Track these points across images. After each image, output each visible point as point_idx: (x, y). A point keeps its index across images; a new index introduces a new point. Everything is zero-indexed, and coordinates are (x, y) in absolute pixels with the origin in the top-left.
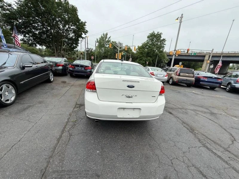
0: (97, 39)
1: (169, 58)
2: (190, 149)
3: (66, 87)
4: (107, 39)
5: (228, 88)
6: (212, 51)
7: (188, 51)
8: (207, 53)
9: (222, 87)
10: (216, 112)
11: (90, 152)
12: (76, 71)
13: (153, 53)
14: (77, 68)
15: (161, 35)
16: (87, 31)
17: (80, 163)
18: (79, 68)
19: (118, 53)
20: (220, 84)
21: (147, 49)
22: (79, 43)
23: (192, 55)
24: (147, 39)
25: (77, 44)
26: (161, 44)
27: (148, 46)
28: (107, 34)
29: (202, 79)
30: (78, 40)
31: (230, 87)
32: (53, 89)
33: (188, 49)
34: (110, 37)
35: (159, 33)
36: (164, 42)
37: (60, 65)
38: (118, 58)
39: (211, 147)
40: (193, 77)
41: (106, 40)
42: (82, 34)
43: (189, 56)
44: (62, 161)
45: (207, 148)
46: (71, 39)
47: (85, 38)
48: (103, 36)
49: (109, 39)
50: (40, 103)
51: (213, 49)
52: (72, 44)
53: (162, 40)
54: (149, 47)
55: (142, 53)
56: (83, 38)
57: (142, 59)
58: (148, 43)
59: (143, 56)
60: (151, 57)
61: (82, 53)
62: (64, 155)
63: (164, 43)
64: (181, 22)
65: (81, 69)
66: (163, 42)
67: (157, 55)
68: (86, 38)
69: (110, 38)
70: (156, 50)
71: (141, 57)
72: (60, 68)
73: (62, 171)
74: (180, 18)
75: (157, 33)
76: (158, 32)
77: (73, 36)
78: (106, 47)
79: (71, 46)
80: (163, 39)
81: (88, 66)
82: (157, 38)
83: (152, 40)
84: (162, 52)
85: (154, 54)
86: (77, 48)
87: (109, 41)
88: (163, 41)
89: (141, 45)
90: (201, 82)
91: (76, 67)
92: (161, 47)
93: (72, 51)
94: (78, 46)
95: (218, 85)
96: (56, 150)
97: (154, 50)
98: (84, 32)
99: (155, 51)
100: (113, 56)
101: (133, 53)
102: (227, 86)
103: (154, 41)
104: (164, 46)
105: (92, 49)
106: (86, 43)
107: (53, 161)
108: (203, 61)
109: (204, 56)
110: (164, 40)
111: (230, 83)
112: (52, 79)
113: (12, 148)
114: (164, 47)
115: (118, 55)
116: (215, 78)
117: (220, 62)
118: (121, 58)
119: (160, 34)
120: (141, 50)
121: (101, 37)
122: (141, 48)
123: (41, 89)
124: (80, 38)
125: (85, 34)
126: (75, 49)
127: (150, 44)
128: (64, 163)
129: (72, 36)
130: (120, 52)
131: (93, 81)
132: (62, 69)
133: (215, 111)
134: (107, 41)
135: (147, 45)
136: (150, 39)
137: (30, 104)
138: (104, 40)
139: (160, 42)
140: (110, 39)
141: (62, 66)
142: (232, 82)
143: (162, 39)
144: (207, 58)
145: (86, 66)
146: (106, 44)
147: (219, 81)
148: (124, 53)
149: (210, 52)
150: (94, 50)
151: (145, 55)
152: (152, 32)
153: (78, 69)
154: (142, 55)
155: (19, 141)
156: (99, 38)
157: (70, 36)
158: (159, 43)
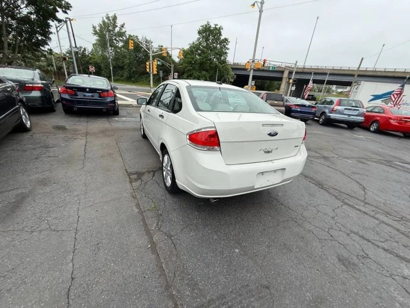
0: (94, 28)
1: (235, 74)
2: (335, 212)
3: (75, 139)
4: (117, 29)
5: (321, 120)
6: (296, 64)
7: (264, 63)
8: (287, 67)
9: (315, 118)
10: (327, 156)
11: (225, 255)
12: (79, 102)
13: (210, 64)
14: (80, 95)
15: (221, 30)
16: (67, 3)
17: (227, 279)
18: (86, 94)
19: (151, 62)
20: (314, 114)
21: (199, 55)
22: (51, 33)
23: (270, 69)
24: (197, 36)
25: (46, 34)
26: (222, 48)
27: (201, 50)
28: (115, 18)
29: (294, 108)
30: (49, 26)
31: (324, 118)
32: (47, 147)
33: (264, 60)
34: (124, 24)
35: (217, 27)
36: (227, 44)
37: (33, 89)
38: (152, 71)
39: (351, 203)
40: (283, 106)
41: (115, 30)
42: (58, 11)
43: (263, 71)
44: (193, 285)
45: (350, 206)
46: (26, 20)
47: (66, 22)
48: (106, 20)
49: (121, 29)
50: (44, 183)
51: (297, 62)
52: (32, 33)
53: (223, 40)
54: (203, 52)
55: (190, 63)
56: (60, 21)
57: (193, 74)
58: (200, 43)
59: (193, 69)
60: (207, 71)
61: (65, 59)
62: (189, 275)
63: (226, 46)
64: (261, 11)
65: (93, 96)
66: (225, 44)
67: (216, 66)
68: (68, 22)
69: (122, 26)
70: (214, 58)
71: (189, 70)
72: (36, 94)
73: (209, 301)
74: (259, 4)
75: (214, 26)
76: (216, 25)
77: (31, 13)
78: (118, 47)
79: (29, 39)
80: (225, 38)
81: (108, 91)
82: (215, 35)
83: (207, 40)
84: (224, 62)
85: (212, 65)
86: (47, 44)
87: (121, 34)
88: (225, 42)
89: (188, 47)
90: (292, 114)
91: (79, 93)
92: (222, 53)
93: (35, 50)
94: (50, 39)
95: (311, 116)
96: (167, 271)
97: (211, 59)
98: (60, 6)
99: (213, 60)
100: (136, 68)
101: (174, 62)
102: (320, 118)
103: (210, 41)
104: (227, 51)
105: (85, 49)
106: (71, 35)
107: (178, 291)
108: (280, 79)
109: (283, 72)
110: (226, 40)
111: (324, 113)
112: (29, 122)
113: (68, 298)
114: (226, 53)
115: (151, 65)
116: (309, 106)
117: (311, 82)
118: (156, 72)
119: (219, 28)
120: (189, 56)
121: (101, 23)
122: (188, 54)
123: (13, 150)
124: (53, 21)
125: (66, 12)
126: (43, 46)
127: (203, 47)
128: (201, 287)
129: (28, 13)
130: (153, 60)
131: (213, 129)
132: (42, 97)
133: (326, 154)
134: (118, 32)
135: (199, 49)
136: (203, 37)
137: (19, 191)
138: (109, 31)
139: (220, 44)
140: (124, 30)
141: (39, 90)
142: (327, 111)
143: (222, 38)
144: (286, 75)
145: (103, 91)
146: (115, 39)
147: (313, 110)
148: (159, 61)
149: (293, 66)
150: (90, 51)
151: (197, 67)
152: (206, 23)
153: (85, 96)
154: (191, 66)
155: (73, 279)
156: (97, 26)
157: (20, 13)
158: (218, 45)
